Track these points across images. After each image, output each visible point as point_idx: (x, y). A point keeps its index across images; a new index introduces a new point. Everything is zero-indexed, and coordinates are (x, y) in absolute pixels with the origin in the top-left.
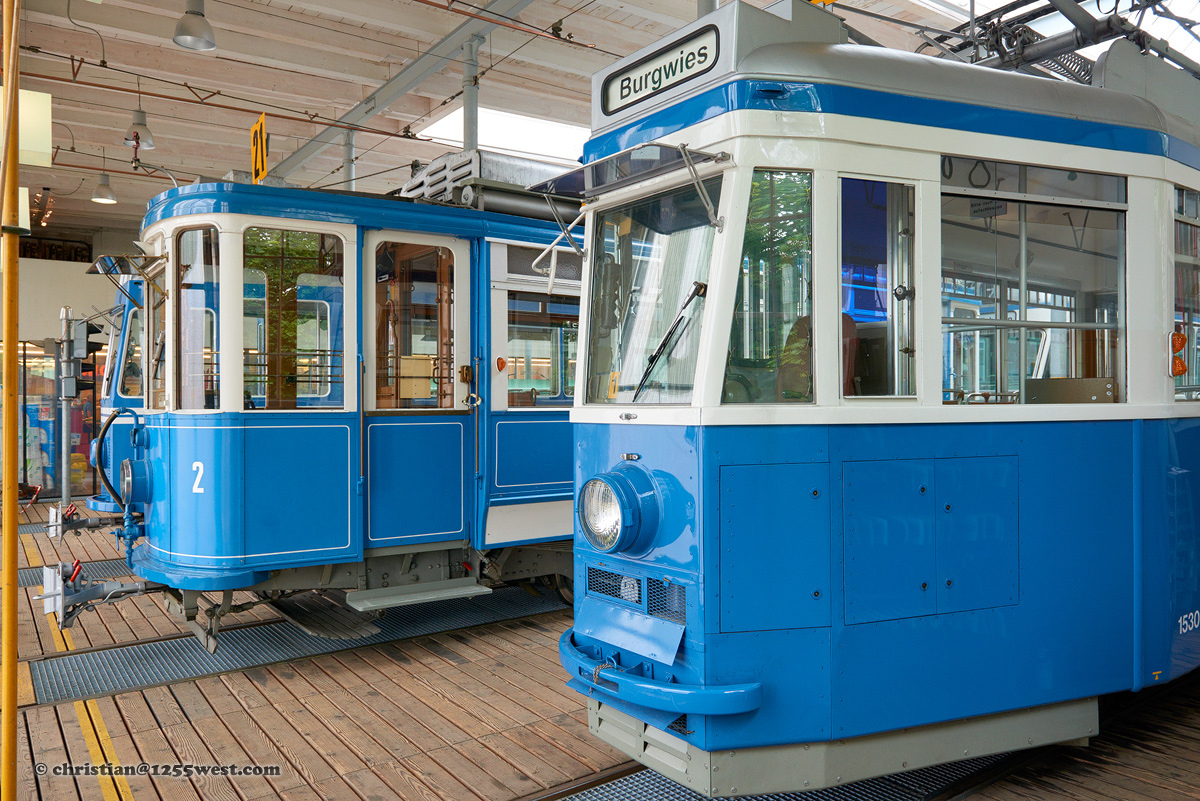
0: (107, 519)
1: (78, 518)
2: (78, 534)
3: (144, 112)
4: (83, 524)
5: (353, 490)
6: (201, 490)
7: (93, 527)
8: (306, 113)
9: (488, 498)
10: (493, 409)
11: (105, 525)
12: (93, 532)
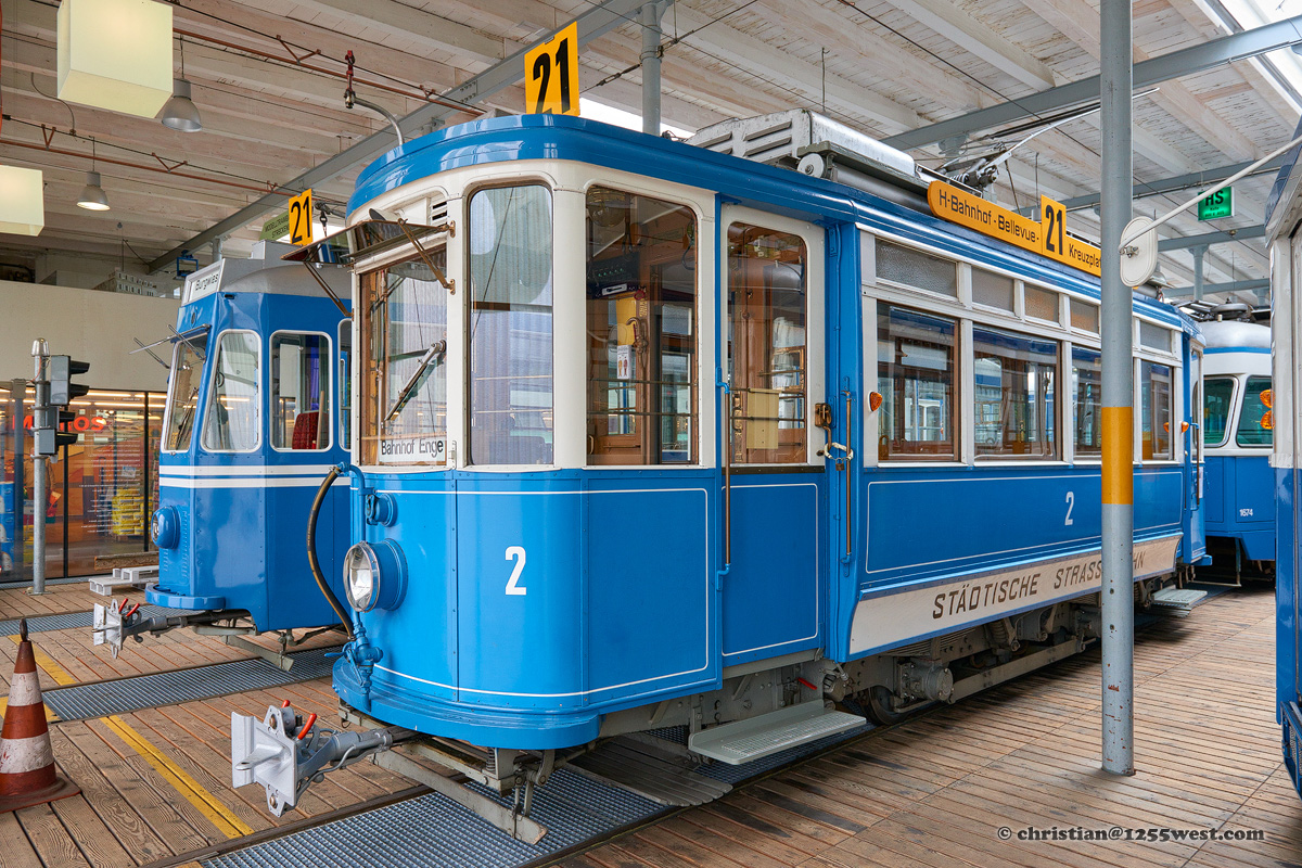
0: (177, 618)
1: (139, 618)
2: (138, 639)
3: (188, 82)
4: (146, 626)
5: (712, 583)
6: (522, 591)
7: (158, 630)
8: (421, 88)
9: (859, 588)
10: (865, 466)
11: (175, 625)
12: (158, 636)
